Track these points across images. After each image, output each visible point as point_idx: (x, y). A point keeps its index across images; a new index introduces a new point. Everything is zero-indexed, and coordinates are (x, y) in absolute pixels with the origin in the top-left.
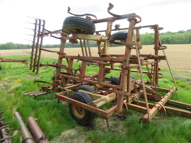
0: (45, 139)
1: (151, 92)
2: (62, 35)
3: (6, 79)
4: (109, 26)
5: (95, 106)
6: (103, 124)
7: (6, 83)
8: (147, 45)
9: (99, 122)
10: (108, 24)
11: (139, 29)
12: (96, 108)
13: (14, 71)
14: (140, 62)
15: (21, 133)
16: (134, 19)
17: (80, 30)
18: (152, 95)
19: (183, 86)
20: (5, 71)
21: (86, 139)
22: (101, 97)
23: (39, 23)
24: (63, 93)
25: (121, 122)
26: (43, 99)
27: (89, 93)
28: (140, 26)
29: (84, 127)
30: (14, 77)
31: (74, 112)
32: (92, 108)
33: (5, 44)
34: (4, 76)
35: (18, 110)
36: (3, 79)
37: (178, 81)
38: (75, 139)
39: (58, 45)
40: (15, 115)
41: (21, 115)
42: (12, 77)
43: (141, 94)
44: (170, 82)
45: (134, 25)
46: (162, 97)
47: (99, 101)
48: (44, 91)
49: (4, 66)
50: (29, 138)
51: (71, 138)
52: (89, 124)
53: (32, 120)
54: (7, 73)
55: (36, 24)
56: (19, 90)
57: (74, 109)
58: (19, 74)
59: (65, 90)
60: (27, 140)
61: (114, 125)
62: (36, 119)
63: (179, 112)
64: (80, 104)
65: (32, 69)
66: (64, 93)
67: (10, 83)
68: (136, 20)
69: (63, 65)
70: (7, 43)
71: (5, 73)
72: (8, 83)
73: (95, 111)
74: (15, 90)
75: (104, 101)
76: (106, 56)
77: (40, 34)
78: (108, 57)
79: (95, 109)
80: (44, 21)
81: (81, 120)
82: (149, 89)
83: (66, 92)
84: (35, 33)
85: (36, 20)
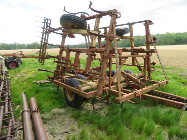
0: (37, 112)
1: (136, 82)
2: (63, 31)
3: (24, 71)
4: (97, 21)
5: (80, 89)
6: (90, 107)
7: (23, 74)
8: (167, 45)
9: (87, 105)
10: (96, 20)
11: (132, 25)
12: (80, 90)
13: (32, 66)
14: (117, 51)
15: (22, 108)
16: (115, 14)
17: (74, 26)
18: (137, 84)
19: (185, 82)
20: (25, 65)
21: (71, 116)
22: (88, 83)
23: (47, 22)
24: (60, 80)
25: (107, 107)
26: (47, 86)
27: (80, 80)
28: (133, 22)
29: (73, 108)
30: (30, 70)
31: (67, 96)
32: (77, 90)
33: (31, 44)
34: (23, 68)
35: (25, 93)
36: (22, 71)
37: (181, 78)
38: (63, 116)
39: (78, 45)
40: (22, 97)
41: (27, 96)
42: (29, 70)
43: (128, 84)
44: (173, 79)
45: (114, 20)
46: (146, 86)
47: (84, 86)
48: (49, 80)
49: (25, 62)
50: (26, 111)
51: (59, 114)
52: (79, 106)
53: (33, 100)
54: (26, 67)
55: (44, 23)
56: (31, 79)
57: (67, 93)
58: (36, 68)
59: (63, 78)
60: (25, 112)
61: (99, 108)
62: (37, 100)
63: (156, 99)
64: (70, 87)
65: (40, 61)
66: (62, 80)
67: (26, 75)
68: (117, 15)
69: (63, 57)
70: (33, 43)
71: (25, 66)
72: (24, 74)
73: (79, 93)
74: (28, 79)
75: (90, 86)
76: (93, 47)
77: (47, 31)
78: (94, 48)
79: (79, 92)
80: (50, 20)
81: (72, 102)
82: (135, 79)
83: (63, 80)
84: (44, 30)
85: (45, 20)
